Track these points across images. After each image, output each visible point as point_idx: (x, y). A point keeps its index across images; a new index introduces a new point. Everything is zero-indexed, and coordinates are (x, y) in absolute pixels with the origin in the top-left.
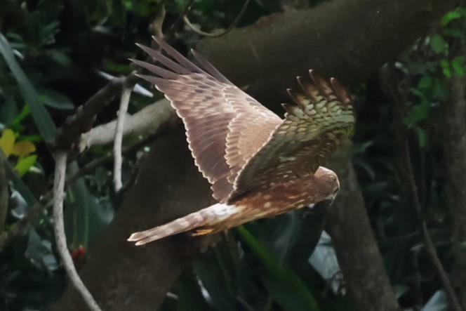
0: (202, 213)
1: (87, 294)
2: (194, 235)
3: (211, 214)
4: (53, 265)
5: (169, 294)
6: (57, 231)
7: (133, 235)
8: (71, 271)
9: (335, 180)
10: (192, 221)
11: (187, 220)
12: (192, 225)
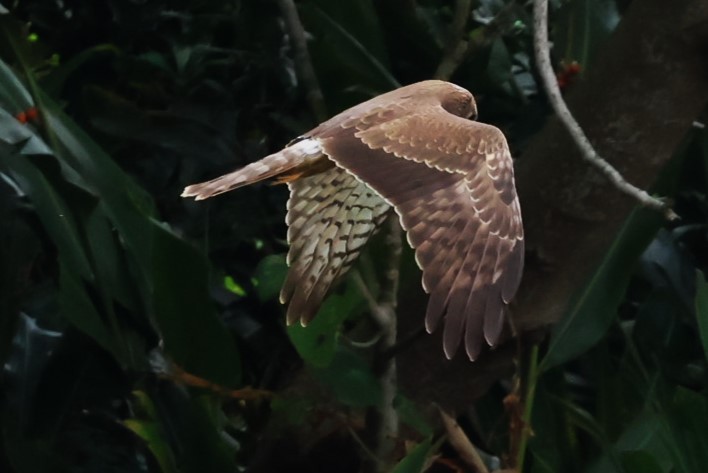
0: (285, 154)
1: (575, 128)
2: (275, 183)
3: (300, 154)
4: (529, 88)
5: (696, 124)
6: (538, 40)
7: (187, 189)
8: (554, 96)
9: (470, 100)
10: (272, 164)
11: (265, 164)
12: (272, 169)
